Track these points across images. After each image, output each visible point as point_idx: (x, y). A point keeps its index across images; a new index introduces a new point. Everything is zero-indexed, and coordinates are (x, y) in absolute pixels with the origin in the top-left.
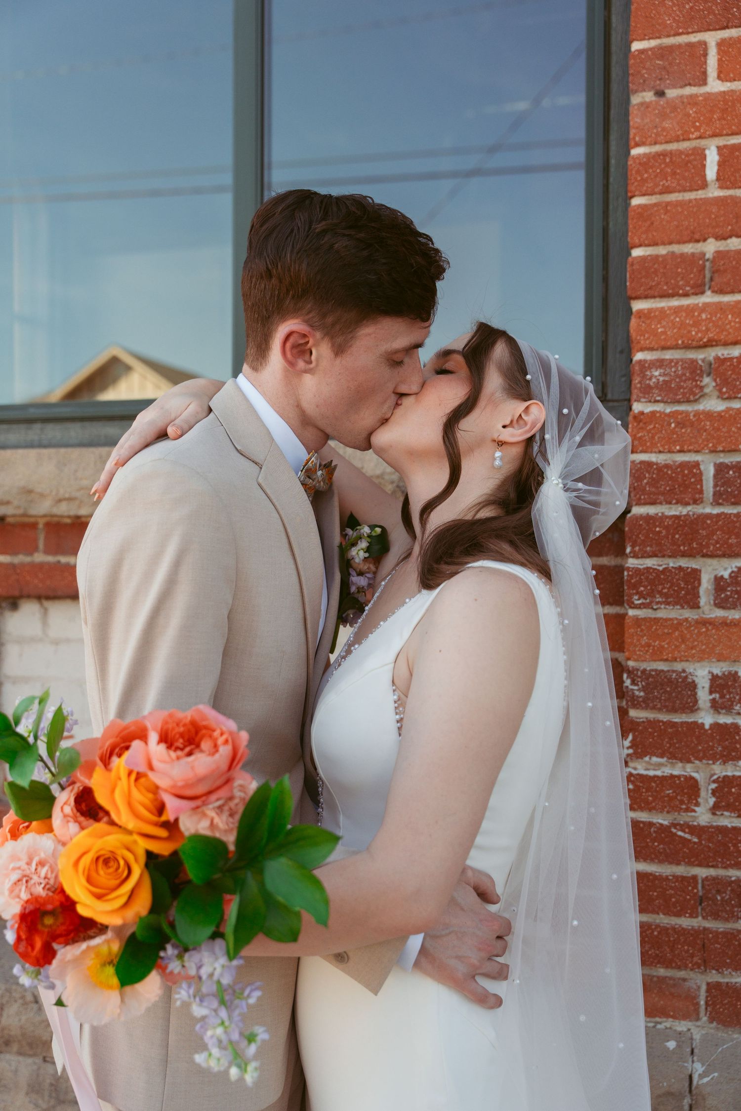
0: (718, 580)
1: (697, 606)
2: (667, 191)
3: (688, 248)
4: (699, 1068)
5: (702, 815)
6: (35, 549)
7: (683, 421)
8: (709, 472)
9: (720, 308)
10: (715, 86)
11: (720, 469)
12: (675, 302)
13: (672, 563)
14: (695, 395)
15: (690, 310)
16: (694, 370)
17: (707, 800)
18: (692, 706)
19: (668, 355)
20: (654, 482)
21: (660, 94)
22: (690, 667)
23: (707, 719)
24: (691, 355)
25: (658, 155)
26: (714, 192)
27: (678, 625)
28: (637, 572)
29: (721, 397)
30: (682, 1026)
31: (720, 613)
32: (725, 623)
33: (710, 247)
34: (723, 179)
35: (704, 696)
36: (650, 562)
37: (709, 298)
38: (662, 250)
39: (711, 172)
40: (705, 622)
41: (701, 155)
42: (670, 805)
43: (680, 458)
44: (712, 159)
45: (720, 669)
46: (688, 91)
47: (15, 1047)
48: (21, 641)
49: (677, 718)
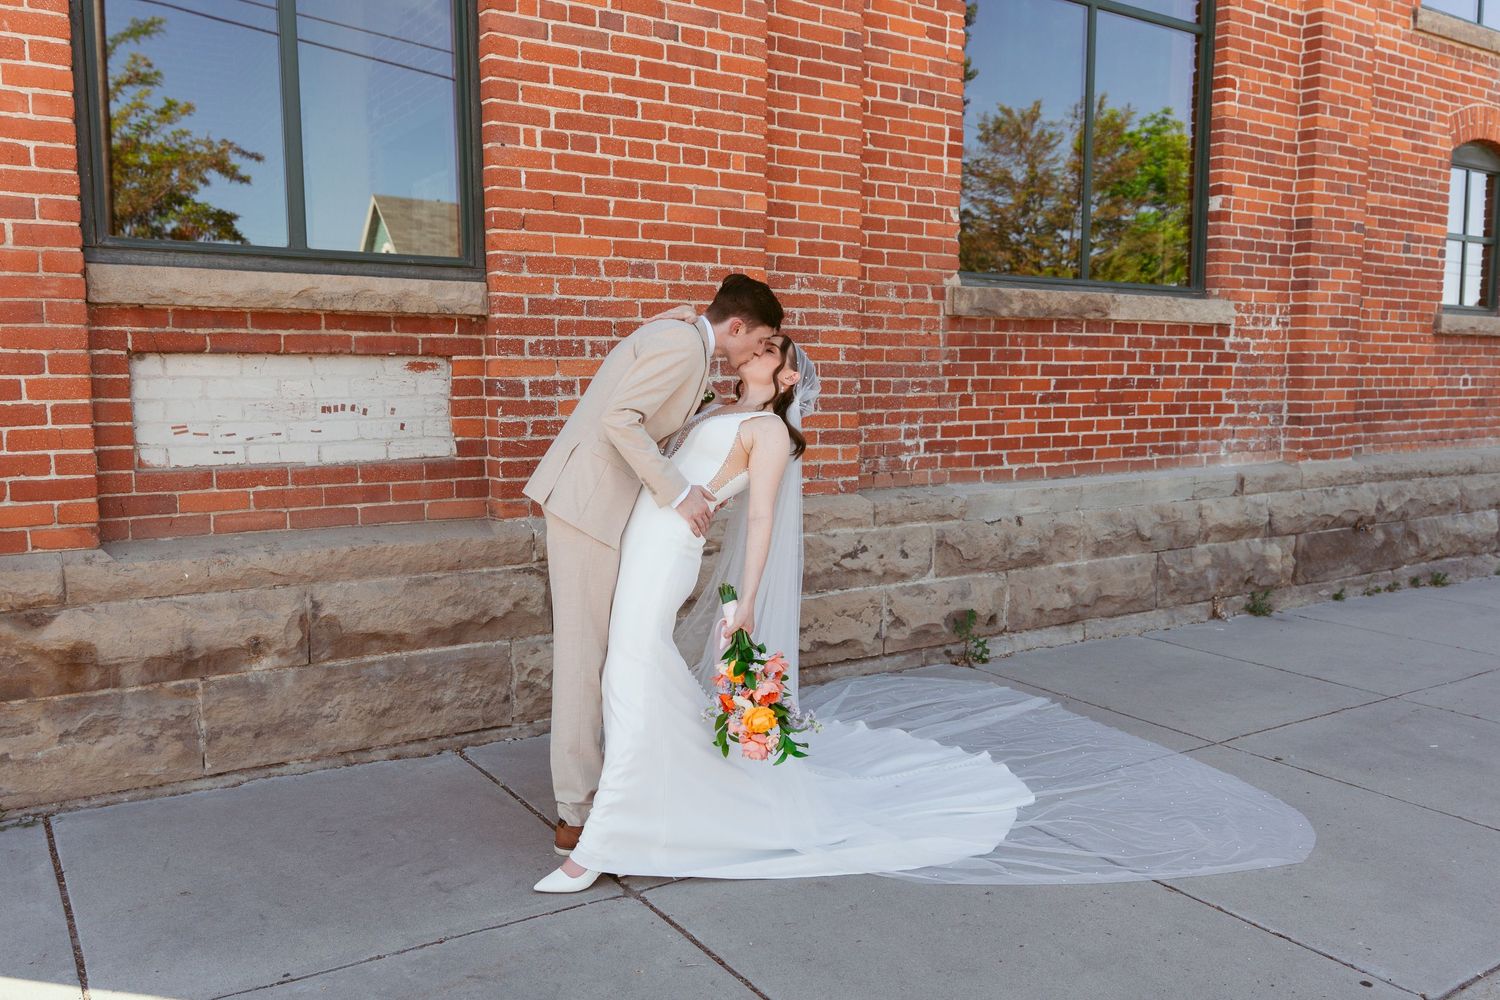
0: (530, 344)
1: (523, 355)
2: (507, 185)
3: (516, 210)
4: (535, 531)
5: (528, 437)
6: (168, 324)
7: (517, 280)
8: (526, 301)
9: (528, 236)
10: (523, 146)
11: (530, 300)
12: (512, 232)
13: (514, 337)
14: (520, 270)
15: (518, 236)
16: (521, 260)
17: (530, 430)
18: (523, 395)
19: (510, 253)
20: (506, 304)
21: (503, 145)
22: (521, 378)
23: (528, 398)
24: (517, 254)
25: (504, 170)
26: (524, 189)
27: (517, 362)
28: (502, 341)
29: (529, 271)
30: (523, 519)
31: (530, 357)
32: (534, 361)
33: (523, 211)
34: (528, 185)
35: (527, 390)
36: (505, 337)
37: (523, 231)
38: (506, 210)
39: (523, 181)
40: (526, 361)
41: (519, 173)
42: (517, 434)
43: (515, 295)
44: (523, 177)
45: (532, 379)
46: (513, 146)
47: (215, 588)
48: (147, 378)
49: (518, 399)
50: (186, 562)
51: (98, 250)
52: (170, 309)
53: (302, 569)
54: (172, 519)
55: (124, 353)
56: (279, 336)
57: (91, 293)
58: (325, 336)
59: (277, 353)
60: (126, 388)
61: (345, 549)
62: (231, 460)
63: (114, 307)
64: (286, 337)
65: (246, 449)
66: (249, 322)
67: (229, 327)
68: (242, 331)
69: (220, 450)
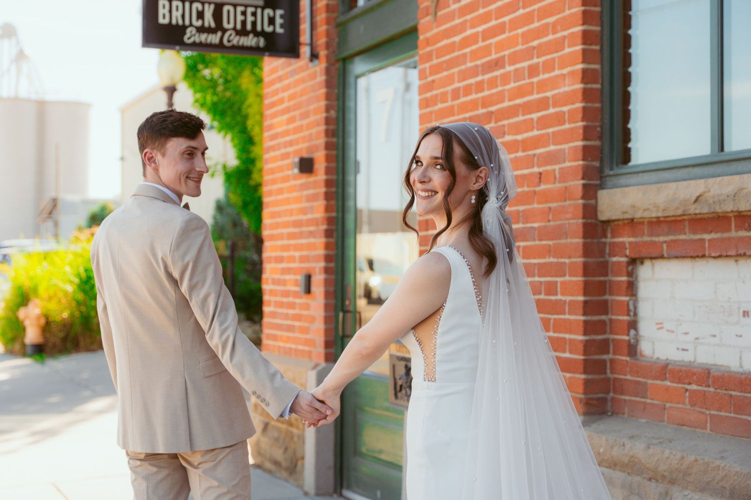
50: (604, 438)
51: (608, 179)
52: (646, 220)
53: (662, 467)
54: (645, 403)
55: (624, 259)
56: (703, 240)
57: (599, 213)
58: (734, 238)
59: (703, 256)
60: (631, 288)
61: (692, 458)
62: (687, 357)
63: (621, 223)
64: (710, 240)
65: (695, 347)
66: (687, 230)
67: (675, 235)
68: (683, 237)
69: (681, 347)
